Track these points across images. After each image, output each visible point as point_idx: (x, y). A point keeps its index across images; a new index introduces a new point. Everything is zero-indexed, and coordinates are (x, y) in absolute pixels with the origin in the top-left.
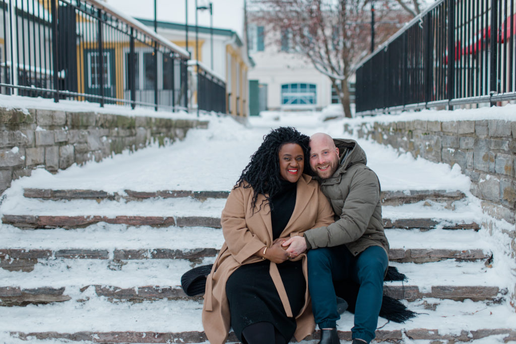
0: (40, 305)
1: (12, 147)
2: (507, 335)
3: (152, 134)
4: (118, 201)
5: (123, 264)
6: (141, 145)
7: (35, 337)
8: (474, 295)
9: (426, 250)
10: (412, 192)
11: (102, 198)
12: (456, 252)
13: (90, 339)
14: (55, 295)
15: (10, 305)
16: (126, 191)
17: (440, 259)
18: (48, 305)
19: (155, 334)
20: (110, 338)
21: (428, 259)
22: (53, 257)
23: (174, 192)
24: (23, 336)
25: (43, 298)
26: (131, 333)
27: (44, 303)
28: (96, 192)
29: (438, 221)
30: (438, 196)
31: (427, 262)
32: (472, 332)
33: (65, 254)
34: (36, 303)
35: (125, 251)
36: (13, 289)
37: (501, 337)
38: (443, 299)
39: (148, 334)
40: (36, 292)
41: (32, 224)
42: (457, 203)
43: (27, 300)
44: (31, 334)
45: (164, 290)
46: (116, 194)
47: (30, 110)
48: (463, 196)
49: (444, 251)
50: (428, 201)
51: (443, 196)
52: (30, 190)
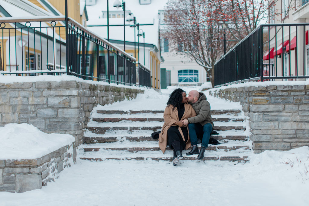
0: (109, 143)
1: (93, 97)
2: (246, 148)
3: (125, 95)
4: (127, 114)
5: (132, 132)
6: (122, 99)
7: (111, 150)
8: (239, 138)
9: (226, 126)
10: (223, 110)
11: (122, 113)
12: (235, 127)
13: (127, 150)
14: (114, 140)
15: (100, 143)
16: (130, 111)
17: (230, 129)
19: (145, 148)
20: (132, 149)
21: (226, 129)
22: (111, 130)
23: (146, 111)
24: (107, 149)
25: (110, 140)
26: (139, 148)
27: (110, 142)
28: (120, 111)
29: (231, 118)
30: (232, 111)
31: (226, 130)
32: (236, 147)
33: (114, 129)
35: (133, 128)
36: (101, 138)
37: (244, 148)
38: (230, 139)
39: (143, 148)
40: (108, 139)
41: (102, 121)
42: (238, 114)
43: (105, 141)
44: (110, 149)
45: (146, 138)
46: (127, 112)
48: (240, 111)
49: (231, 127)
50: (229, 113)
51: (234, 112)
52: (99, 111)
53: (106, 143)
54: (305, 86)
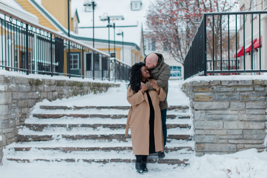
0: (45, 141)
1: (36, 92)
2: (189, 149)
4: (71, 110)
5: (71, 129)
7: (43, 149)
8: (182, 138)
9: (170, 124)
10: (171, 106)
11: (66, 109)
12: (180, 125)
13: (60, 150)
14: (49, 138)
15: (35, 141)
16: (74, 106)
17: (175, 127)
18: (47, 141)
19: (79, 148)
20: (66, 149)
21: (171, 127)
22: (49, 127)
23: (90, 107)
24: (39, 149)
25: (45, 139)
26: (72, 148)
27: (46, 140)
28: (64, 107)
29: (177, 115)
30: (180, 108)
31: (171, 128)
32: (178, 148)
33: (53, 126)
34: (43, 140)
35: (72, 125)
36: (36, 136)
37: (186, 149)
38: (172, 139)
39: (77, 148)
40: (43, 137)
41: (43, 117)
42: (186, 110)
43: (40, 139)
44: (42, 148)
45: (84, 136)
46: (71, 107)
47: (42, 79)
48: (188, 108)
49: (175, 125)
50: (176, 109)
51: (181, 108)
52: (42, 106)
53: (41, 142)
54: (253, 81)
